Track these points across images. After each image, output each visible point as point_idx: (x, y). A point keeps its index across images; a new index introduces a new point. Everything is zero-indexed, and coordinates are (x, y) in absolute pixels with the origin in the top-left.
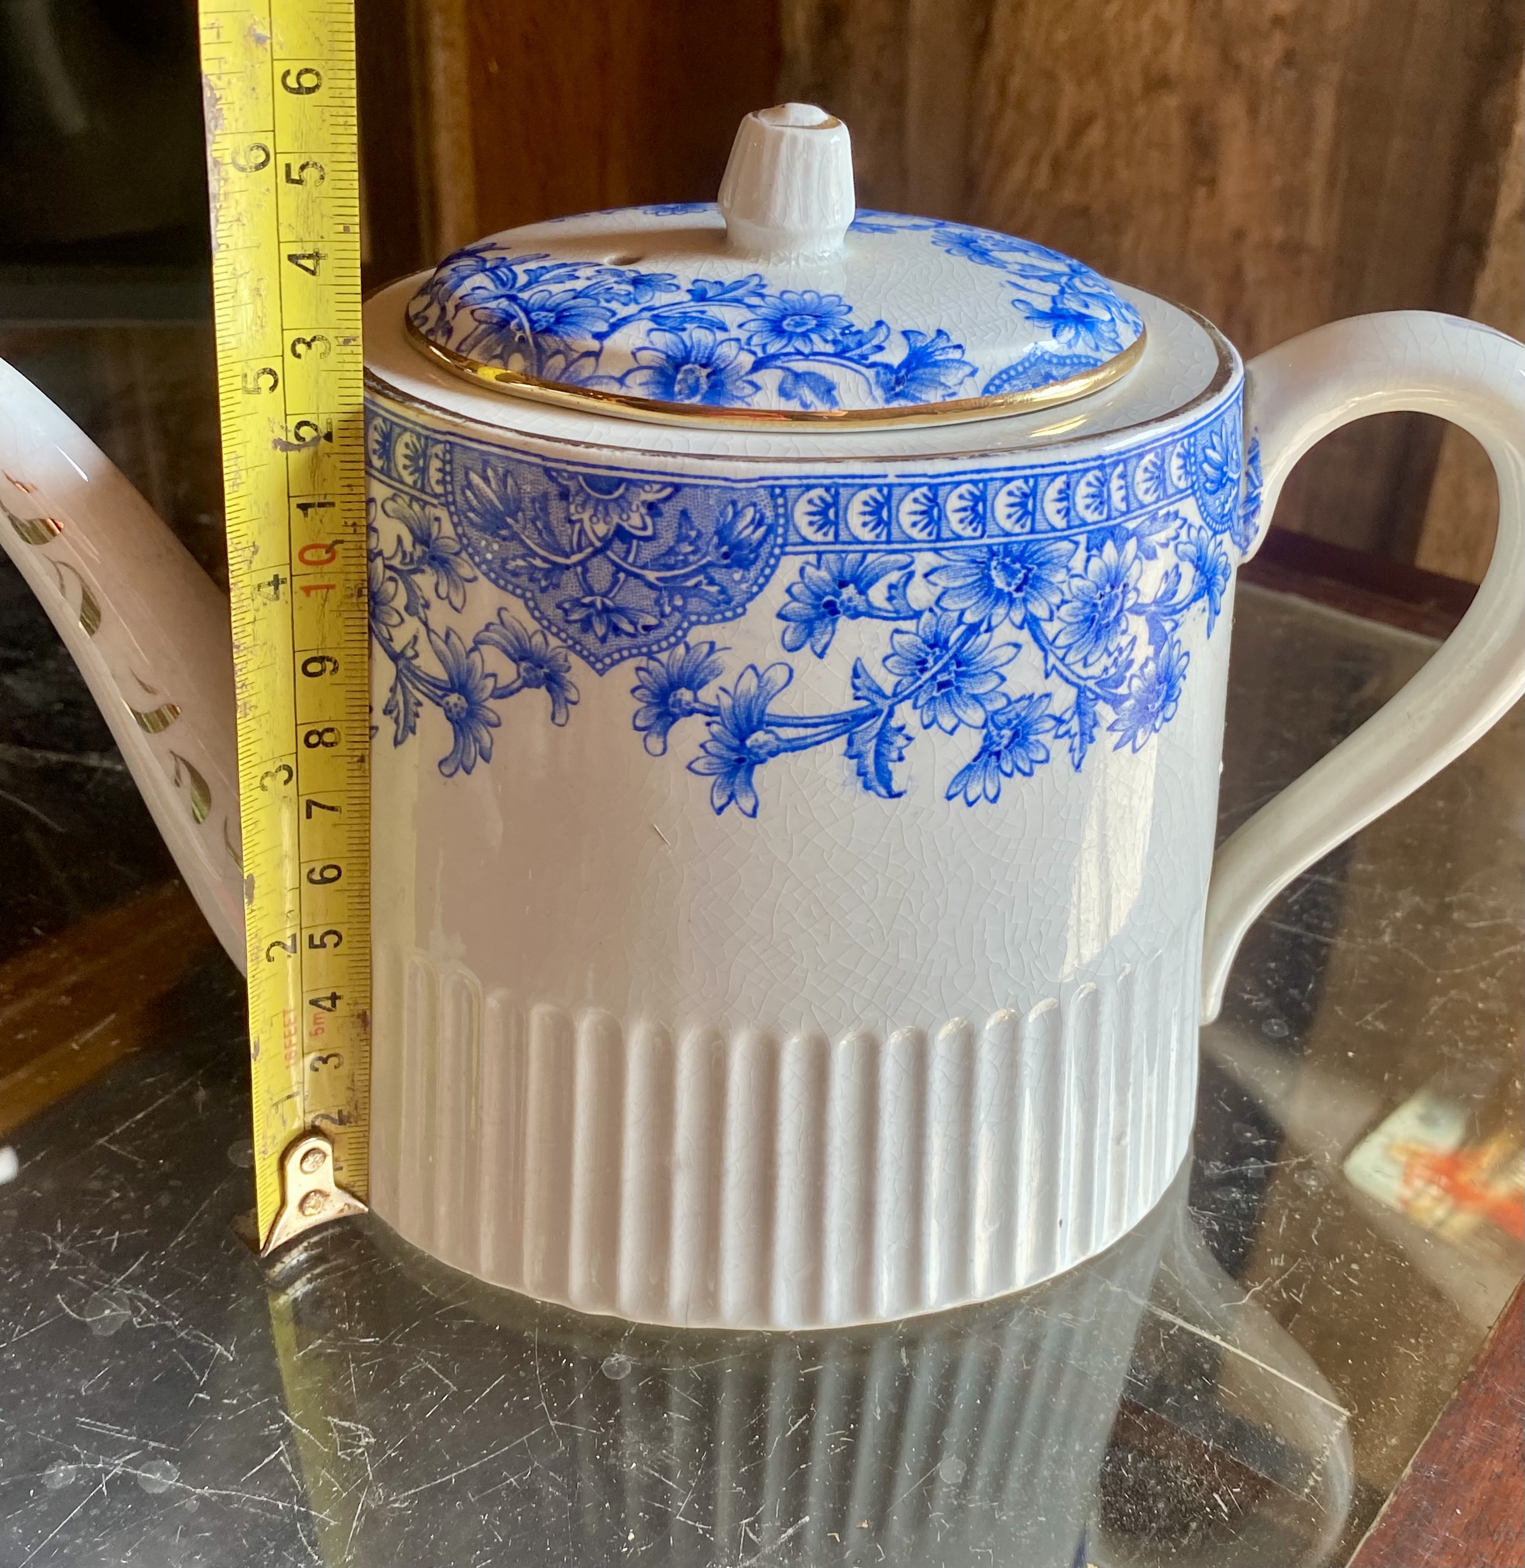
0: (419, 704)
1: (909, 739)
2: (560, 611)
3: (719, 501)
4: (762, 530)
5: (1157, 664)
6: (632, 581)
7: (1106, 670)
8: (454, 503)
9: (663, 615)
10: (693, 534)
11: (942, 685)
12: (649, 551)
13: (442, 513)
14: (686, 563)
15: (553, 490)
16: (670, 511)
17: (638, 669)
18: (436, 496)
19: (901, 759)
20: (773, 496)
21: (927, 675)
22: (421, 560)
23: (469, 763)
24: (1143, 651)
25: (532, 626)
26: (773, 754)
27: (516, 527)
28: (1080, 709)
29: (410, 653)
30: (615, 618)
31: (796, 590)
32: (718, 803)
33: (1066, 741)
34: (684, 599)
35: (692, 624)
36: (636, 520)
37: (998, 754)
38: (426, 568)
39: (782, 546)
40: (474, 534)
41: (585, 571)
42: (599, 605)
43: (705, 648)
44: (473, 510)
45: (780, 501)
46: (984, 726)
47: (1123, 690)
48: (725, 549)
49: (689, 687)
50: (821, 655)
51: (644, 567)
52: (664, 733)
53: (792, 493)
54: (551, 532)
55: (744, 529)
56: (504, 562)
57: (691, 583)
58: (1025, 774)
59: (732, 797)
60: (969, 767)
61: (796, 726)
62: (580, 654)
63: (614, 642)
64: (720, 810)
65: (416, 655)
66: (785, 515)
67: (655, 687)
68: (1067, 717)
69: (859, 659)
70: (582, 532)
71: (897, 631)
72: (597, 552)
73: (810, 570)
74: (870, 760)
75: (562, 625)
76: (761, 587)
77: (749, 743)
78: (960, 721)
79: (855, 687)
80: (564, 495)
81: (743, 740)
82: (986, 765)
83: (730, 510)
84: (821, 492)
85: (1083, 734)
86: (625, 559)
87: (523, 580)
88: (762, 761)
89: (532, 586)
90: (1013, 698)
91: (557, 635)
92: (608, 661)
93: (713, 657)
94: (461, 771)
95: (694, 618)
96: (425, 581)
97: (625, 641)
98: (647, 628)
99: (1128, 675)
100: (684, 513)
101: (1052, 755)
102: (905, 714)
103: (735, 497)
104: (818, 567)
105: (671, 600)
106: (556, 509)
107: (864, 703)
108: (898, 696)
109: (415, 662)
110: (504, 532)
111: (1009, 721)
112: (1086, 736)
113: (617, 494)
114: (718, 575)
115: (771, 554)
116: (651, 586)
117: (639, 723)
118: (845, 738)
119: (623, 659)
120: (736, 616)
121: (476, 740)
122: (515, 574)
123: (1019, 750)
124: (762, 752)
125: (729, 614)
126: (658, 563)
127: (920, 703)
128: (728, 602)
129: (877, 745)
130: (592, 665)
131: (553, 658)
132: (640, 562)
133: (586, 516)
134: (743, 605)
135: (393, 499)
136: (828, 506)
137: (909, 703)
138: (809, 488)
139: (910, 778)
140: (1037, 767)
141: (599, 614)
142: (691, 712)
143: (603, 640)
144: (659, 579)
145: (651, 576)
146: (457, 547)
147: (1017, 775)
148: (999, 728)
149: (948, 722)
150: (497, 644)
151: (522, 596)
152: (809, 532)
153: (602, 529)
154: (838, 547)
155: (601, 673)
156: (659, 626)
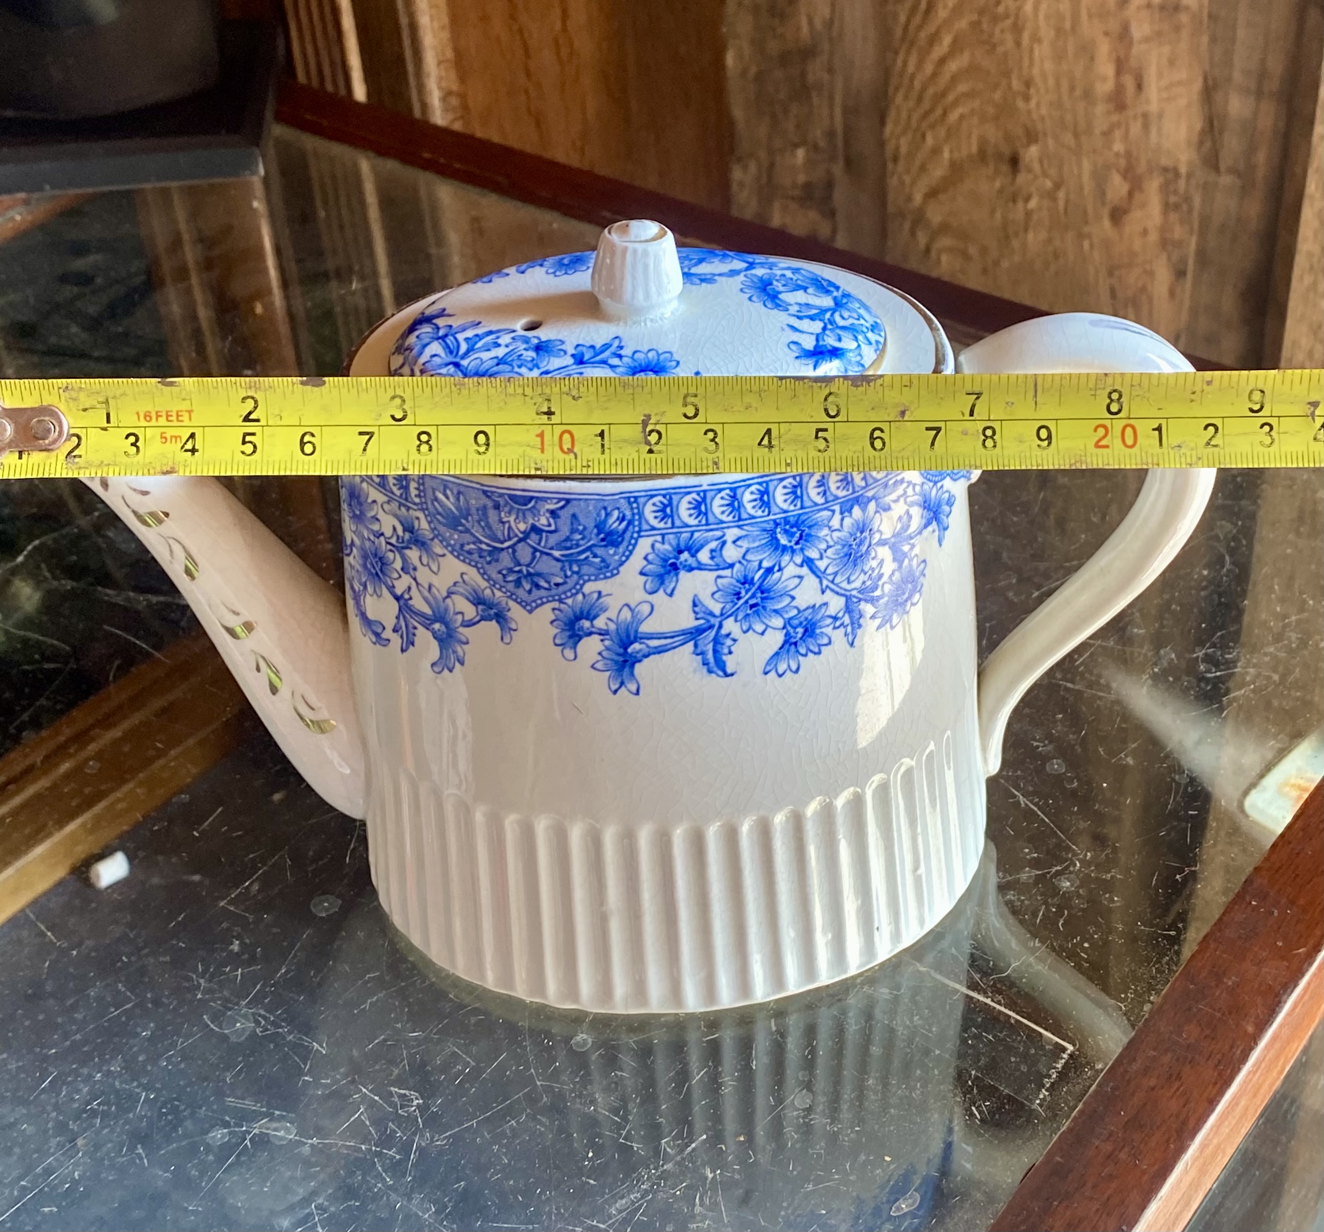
0: (415, 628)
1: (735, 640)
2: (500, 576)
3: (595, 507)
4: (625, 523)
5: (901, 573)
6: (545, 557)
7: (864, 583)
8: (427, 509)
9: (566, 577)
10: (581, 528)
11: (752, 606)
12: (553, 539)
13: (420, 515)
14: (578, 545)
15: (490, 504)
16: (565, 514)
17: (554, 609)
18: (415, 504)
19: (730, 653)
20: (630, 503)
21: (742, 601)
22: (409, 541)
23: (451, 666)
24: (889, 567)
25: (484, 584)
26: (646, 656)
27: (468, 525)
28: (848, 609)
29: (407, 596)
30: (536, 579)
31: (650, 557)
32: (614, 687)
33: (842, 630)
34: (579, 566)
35: (585, 582)
36: (543, 521)
37: (795, 644)
38: (414, 547)
39: (639, 532)
40: (442, 529)
41: (514, 552)
42: (525, 572)
43: (595, 596)
44: (440, 514)
45: (635, 505)
46: (784, 628)
47: (878, 593)
48: (602, 536)
49: (587, 619)
50: (671, 595)
51: (552, 549)
52: (574, 647)
53: (642, 500)
54: (490, 528)
55: (613, 523)
56: (462, 546)
57: (583, 557)
58: (815, 653)
59: (622, 684)
60: (777, 654)
61: (659, 638)
62: (515, 600)
63: (536, 593)
64: (615, 692)
65: (411, 598)
66: (639, 513)
67: (565, 619)
68: (840, 615)
69: (695, 596)
70: (510, 528)
71: (719, 577)
72: (520, 540)
73: (658, 545)
74: (710, 656)
75: (503, 584)
76: (628, 558)
77: (630, 650)
78: (767, 626)
79: (695, 612)
80: (497, 507)
81: (626, 649)
82: (788, 651)
83: (603, 513)
84: (660, 498)
85: (852, 623)
86: (539, 544)
87: (475, 556)
88: (640, 661)
89: (481, 560)
90: (802, 609)
91: (500, 589)
92: (534, 605)
93: (601, 600)
94: (446, 671)
95: (586, 578)
96: (413, 554)
97: (543, 593)
98: (557, 585)
99: (880, 583)
100: (574, 516)
101: (833, 640)
102: (730, 625)
103: (606, 504)
104: (663, 543)
105: (570, 569)
106: (492, 515)
107: (702, 622)
108: (724, 615)
109: (410, 602)
110: (460, 528)
111: (801, 623)
112: (856, 624)
113: (530, 506)
114: (599, 551)
115: (632, 537)
116: (557, 560)
117: (558, 641)
118: (692, 643)
119: (543, 603)
120: (613, 575)
121: (454, 652)
122: (470, 552)
123: (810, 640)
124: (639, 655)
125: (608, 574)
126: (559, 547)
127: (739, 618)
128: (608, 566)
129: (714, 646)
130: (524, 607)
131: (499, 603)
132: (549, 545)
133: (512, 519)
134: (617, 568)
135: (388, 502)
136: (665, 506)
137: (732, 619)
138: (652, 496)
139: (738, 664)
140: (823, 648)
141: (525, 577)
142: (590, 634)
143: (530, 592)
144: (563, 556)
145: (557, 554)
146: (431, 536)
147: (810, 655)
148: (795, 628)
149: (759, 627)
150: (462, 594)
151: (475, 566)
152: (655, 523)
153: (522, 527)
154: (675, 530)
155: (530, 612)
156: (565, 583)
